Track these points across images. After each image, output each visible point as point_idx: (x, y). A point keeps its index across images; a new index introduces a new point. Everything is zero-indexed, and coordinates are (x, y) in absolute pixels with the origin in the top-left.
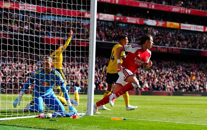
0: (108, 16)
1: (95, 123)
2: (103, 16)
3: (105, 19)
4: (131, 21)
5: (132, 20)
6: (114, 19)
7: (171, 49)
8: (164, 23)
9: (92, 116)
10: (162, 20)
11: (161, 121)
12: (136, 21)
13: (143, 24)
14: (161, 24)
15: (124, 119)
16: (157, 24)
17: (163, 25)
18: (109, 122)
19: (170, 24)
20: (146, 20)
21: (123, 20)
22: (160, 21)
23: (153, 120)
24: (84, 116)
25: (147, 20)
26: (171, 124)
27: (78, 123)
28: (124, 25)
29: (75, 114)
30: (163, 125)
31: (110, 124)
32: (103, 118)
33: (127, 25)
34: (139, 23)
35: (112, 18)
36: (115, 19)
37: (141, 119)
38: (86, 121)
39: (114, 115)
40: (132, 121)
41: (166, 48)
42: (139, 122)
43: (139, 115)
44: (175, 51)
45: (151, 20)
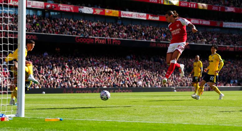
0: (37, 4)
1: (27, 125)
2: (31, 4)
3: (34, 6)
4: (64, 9)
5: (66, 8)
6: (44, 6)
7: (110, 40)
8: (102, 11)
9: (23, 118)
10: (99, 7)
11: (102, 120)
12: (70, 8)
13: (78, 12)
14: (98, 11)
15: (61, 120)
16: (94, 11)
17: (101, 12)
18: (43, 124)
19: (109, 11)
20: (81, 7)
21: (55, 7)
22: (97, 9)
23: (94, 120)
24: (14, 118)
25: (83, 8)
26: (113, 123)
27: (8, 126)
28: (56, 13)
29: (4, 116)
30: (104, 124)
31: (45, 125)
32: (36, 120)
33: (59, 13)
34: (73, 11)
35: (41, 6)
36: (45, 7)
37: (79, 119)
38: (17, 123)
39: (48, 116)
40: (70, 122)
41: (104, 39)
42: (77, 122)
43: (77, 114)
44: (115, 43)
45: (88, 8)
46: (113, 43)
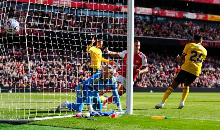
0: (145, 10)
1: (135, 122)
2: (140, 10)
3: (143, 13)
4: (170, 15)
5: (171, 13)
6: (151, 13)
7: (212, 43)
8: (204, 16)
9: (131, 115)
10: (202, 13)
11: (204, 119)
12: (175, 14)
13: (182, 17)
14: (201, 17)
15: (166, 118)
16: (198, 17)
17: (204, 18)
18: (150, 121)
19: (211, 16)
20: (185, 13)
21: (162, 13)
22: (200, 14)
23: (196, 119)
24: (123, 115)
25: (187, 13)
26: (216, 122)
27: (118, 123)
28: (162, 19)
29: (114, 113)
30: (206, 123)
31: (151, 123)
32: (143, 117)
33: (165, 19)
34: (178, 17)
35: (150, 12)
36: (153, 13)
37: (183, 117)
38: (126, 120)
39: (154, 114)
40: (174, 120)
41: (207, 42)
42: (181, 120)
43: (181, 113)
44: (217, 46)
45: (191, 13)
46: (215, 46)
